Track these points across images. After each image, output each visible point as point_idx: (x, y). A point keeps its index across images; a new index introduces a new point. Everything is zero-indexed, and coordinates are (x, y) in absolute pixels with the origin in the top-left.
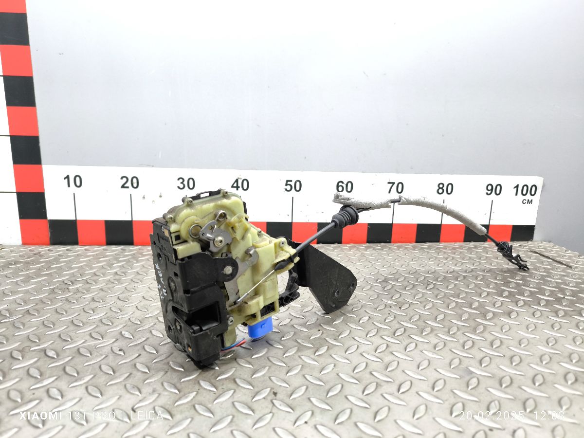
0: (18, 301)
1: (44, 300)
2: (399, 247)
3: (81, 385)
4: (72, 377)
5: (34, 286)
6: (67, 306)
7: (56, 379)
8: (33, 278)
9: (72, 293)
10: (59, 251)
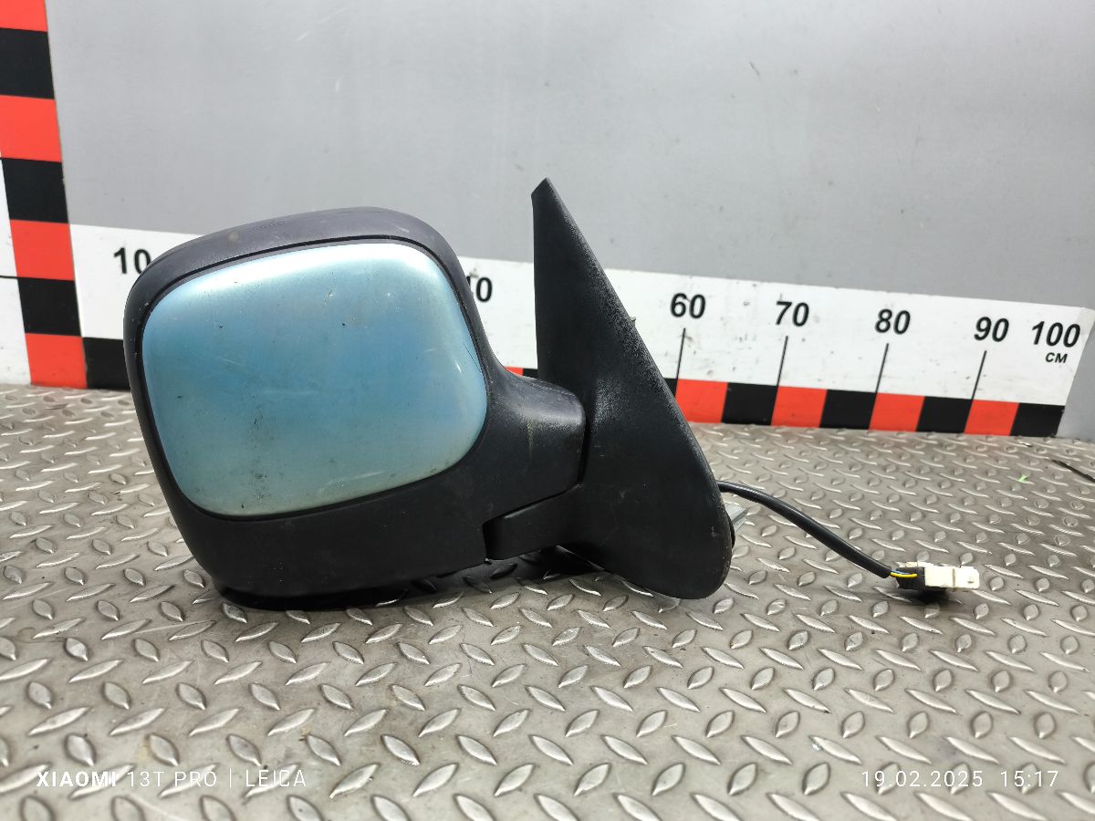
0: (15, 517)
1: (69, 518)
2: (787, 436)
3: (137, 730)
4: (119, 711)
5: (50, 482)
6: (113, 535)
7: (85, 714)
8: (48, 464)
9: (125, 505)
10: (105, 404)
